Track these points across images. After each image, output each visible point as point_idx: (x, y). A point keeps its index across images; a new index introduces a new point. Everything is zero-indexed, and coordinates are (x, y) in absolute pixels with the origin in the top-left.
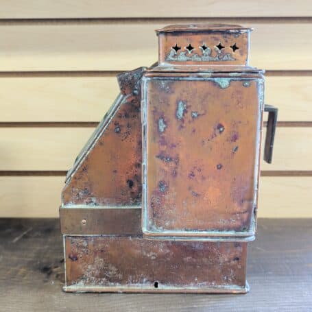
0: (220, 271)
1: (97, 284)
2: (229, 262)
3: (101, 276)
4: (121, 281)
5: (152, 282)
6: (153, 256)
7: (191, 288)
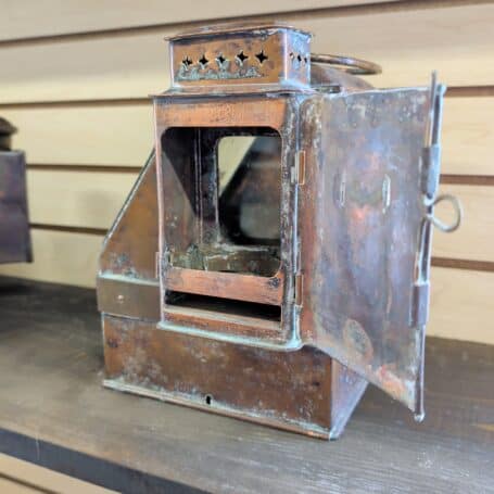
0: (293, 398)
1: (139, 384)
2: (306, 386)
3: (143, 374)
4: (167, 386)
5: (203, 395)
6: (204, 358)
7: (254, 415)
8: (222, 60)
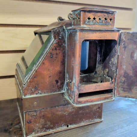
2: (96, 110)
4: (52, 128)
5: (66, 125)
6: (67, 113)
7: (82, 124)
8: (100, 19)
